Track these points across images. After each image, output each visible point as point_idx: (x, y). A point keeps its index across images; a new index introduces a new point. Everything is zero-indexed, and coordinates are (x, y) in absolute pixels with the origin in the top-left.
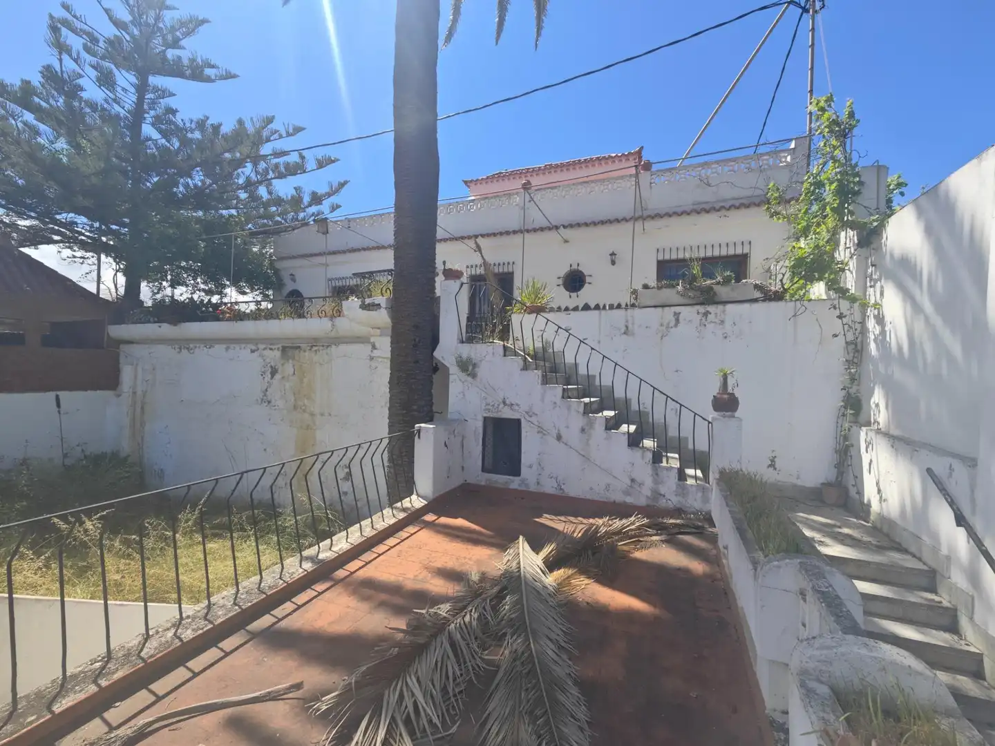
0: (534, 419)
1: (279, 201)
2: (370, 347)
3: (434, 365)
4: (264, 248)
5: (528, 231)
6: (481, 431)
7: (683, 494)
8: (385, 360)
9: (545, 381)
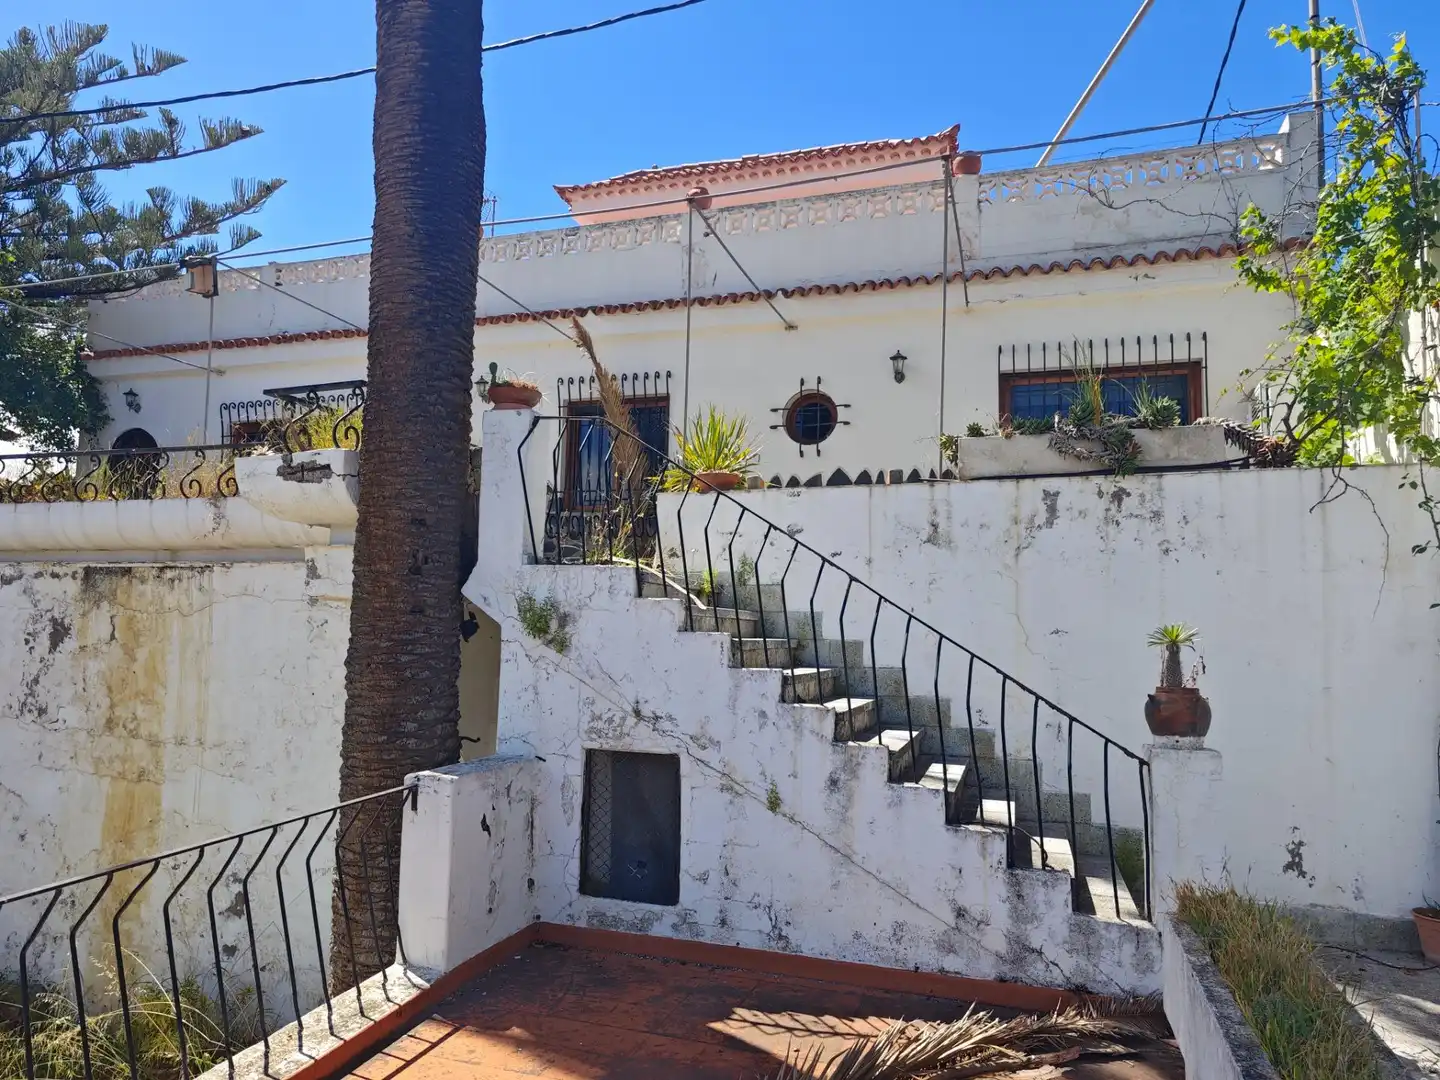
0: (708, 755)
1: (110, 221)
2: (301, 572)
3: (467, 617)
4: (64, 328)
5: (702, 301)
6: (578, 783)
7: (1088, 947)
8: (339, 605)
9: (739, 657)
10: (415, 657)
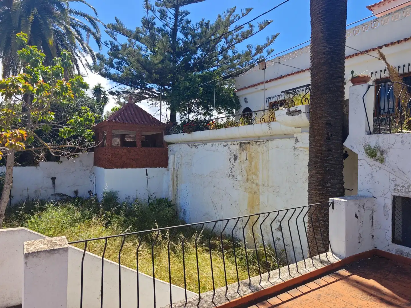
2: (293, 141)
3: (344, 152)
4: (231, 85)
6: (390, 207)
8: (305, 150)
10: (329, 164)
